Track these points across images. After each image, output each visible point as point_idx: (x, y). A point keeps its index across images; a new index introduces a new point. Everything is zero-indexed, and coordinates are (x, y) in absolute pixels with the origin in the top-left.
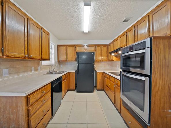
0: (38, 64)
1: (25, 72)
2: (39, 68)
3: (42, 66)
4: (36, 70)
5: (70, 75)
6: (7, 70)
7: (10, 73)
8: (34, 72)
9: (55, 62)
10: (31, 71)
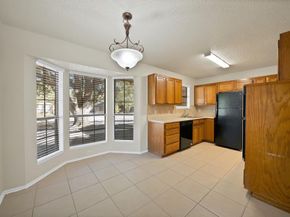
2: (174, 111)
3: (176, 109)
9: (190, 106)
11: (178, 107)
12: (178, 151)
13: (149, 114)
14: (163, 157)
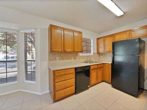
0: (77, 55)
1: (67, 59)
2: (77, 57)
3: (79, 56)
4: (75, 59)
5: (106, 66)
6: (58, 57)
7: (60, 59)
8: (73, 60)
9: (94, 53)
10: (71, 59)
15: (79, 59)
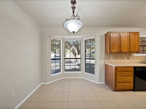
2: (131, 58)
4: (128, 58)
6: (112, 57)
10: (124, 59)
11: (136, 55)
12: (132, 90)
13: (106, 59)
14: (115, 91)
15: (133, 59)
